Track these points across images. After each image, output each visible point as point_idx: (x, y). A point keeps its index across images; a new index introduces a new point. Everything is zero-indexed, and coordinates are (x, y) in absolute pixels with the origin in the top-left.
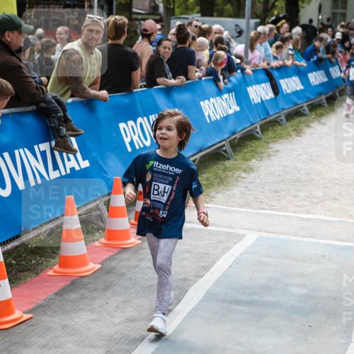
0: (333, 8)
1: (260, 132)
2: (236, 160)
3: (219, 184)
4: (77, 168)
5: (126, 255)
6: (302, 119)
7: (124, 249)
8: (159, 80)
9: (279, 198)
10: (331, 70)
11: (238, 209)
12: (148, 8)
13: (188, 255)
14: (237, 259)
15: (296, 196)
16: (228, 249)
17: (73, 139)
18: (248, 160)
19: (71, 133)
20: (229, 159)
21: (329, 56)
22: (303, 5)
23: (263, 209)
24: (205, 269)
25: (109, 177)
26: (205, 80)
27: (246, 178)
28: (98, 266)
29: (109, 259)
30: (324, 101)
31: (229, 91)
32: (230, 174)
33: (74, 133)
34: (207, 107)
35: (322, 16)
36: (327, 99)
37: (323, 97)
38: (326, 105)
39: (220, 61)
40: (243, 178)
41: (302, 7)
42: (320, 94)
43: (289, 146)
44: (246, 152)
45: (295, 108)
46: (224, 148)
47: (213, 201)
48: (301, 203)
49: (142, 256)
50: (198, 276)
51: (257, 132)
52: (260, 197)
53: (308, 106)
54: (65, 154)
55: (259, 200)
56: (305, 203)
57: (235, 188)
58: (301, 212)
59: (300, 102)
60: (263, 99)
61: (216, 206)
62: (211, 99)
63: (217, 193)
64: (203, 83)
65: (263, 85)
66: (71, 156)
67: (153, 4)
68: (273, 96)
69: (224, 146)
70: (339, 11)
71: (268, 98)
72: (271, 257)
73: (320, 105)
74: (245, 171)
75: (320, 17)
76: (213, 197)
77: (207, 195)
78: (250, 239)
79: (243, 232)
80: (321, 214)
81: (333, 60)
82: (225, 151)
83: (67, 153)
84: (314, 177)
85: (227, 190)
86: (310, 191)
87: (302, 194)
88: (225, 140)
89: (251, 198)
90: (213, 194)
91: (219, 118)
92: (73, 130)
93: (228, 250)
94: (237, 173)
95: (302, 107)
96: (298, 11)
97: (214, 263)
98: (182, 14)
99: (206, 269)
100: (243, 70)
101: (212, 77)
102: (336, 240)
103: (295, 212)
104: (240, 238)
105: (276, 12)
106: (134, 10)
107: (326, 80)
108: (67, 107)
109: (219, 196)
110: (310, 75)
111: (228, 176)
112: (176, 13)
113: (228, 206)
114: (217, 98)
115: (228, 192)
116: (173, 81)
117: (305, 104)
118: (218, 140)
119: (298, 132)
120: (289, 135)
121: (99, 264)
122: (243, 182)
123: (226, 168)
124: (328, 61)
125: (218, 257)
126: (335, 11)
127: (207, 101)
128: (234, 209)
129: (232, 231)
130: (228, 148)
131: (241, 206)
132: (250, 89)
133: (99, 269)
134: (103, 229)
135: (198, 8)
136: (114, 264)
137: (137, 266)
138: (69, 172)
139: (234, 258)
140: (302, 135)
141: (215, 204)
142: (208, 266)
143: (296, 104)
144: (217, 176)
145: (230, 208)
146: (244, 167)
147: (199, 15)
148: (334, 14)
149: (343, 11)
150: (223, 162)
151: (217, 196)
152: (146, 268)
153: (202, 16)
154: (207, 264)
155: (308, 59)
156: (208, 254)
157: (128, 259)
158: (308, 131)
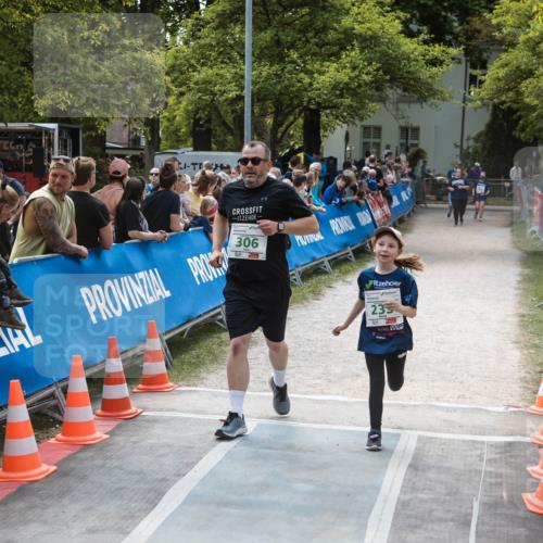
3: (212, 362)
4: (27, 346)
6: (323, 277)
7: (87, 446)
8: (131, 233)
10: (358, 214)
17: (20, 310)
19: (16, 302)
21: (356, 197)
26: (193, 231)
30: (351, 254)
33: (21, 302)
34: (196, 266)
36: (354, 251)
37: (349, 249)
38: (353, 259)
42: (345, 246)
43: (304, 312)
45: (314, 263)
46: (220, 317)
53: (329, 261)
54: (9, 330)
56: (318, 381)
59: (318, 257)
61: (207, 389)
63: (209, 372)
64: (191, 236)
66: (18, 332)
67: (133, 136)
69: (219, 314)
70: (372, 140)
73: (346, 260)
75: (347, 149)
80: (338, 394)
81: (362, 202)
83: (13, 329)
84: (333, 350)
88: (220, 307)
91: (212, 279)
92: (19, 298)
95: (323, 262)
98: (171, 148)
105: (292, 143)
107: (352, 227)
108: (11, 270)
109: (212, 376)
110: (332, 222)
112: (161, 148)
116: (149, 234)
117: (326, 259)
119: (316, 294)
120: (305, 298)
121: (54, 465)
124: (354, 204)
127: (196, 258)
133: (54, 472)
134: (61, 423)
135: (190, 141)
138: (18, 350)
140: (321, 298)
143: (314, 259)
144: (210, 352)
148: (365, 144)
153: (196, 149)
155: (328, 202)
158: (329, 292)
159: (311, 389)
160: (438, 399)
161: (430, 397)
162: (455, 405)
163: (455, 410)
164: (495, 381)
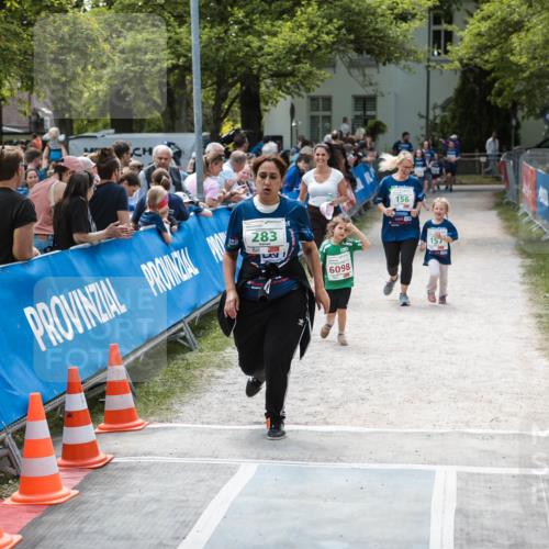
0: (312, 110)
2: (201, 351)
3: (182, 390)
5: (58, 516)
7: (53, 507)
8: (76, 237)
11: (219, 427)
12: (27, 124)
13: (154, 506)
14: (232, 504)
15: (304, 400)
16: (216, 490)
18: (220, 350)
20: (191, 350)
22: (267, 108)
24: (186, 526)
25: (15, 393)
27: (222, 377)
28: (17, 538)
29: (33, 524)
32: (197, 373)
35: (297, 122)
39: (159, 200)
40: (218, 377)
41: (265, 110)
44: (214, 338)
46: (182, 334)
47: (178, 417)
48: (312, 410)
49: (84, 515)
50: (178, 538)
52: (250, 405)
55: (249, 410)
56: (318, 409)
57: (208, 395)
58: (315, 424)
61: (184, 425)
62: (157, 260)
63: (183, 404)
67: (34, 118)
69: (181, 330)
70: (321, 113)
72: (282, 496)
74: (219, 366)
75: (294, 124)
76: (177, 412)
77: (167, 409)
79: (235, 461)
80: (345, 424)
82: (184, 338)
84: (324, 367)
85: (197, 398)
86: (323, 389)
87: (311, 396)
88: (182, 321)
89: (236, 408)
90: (176, 407)
91: (170, 287)
93: (217, 493)
94: (208, 372)
96: (260, 118)
97: (198, 515)
99: (187, 525)
100: (198, 212)
102: (376, 461)
103: (306, 424)
104: (231, 471)
106: (5, 129)
109: (186, 408)
111: (195, 377)
113: (203, 423)
114: (165, 257)
115: (199, 403)
118: (173, 322)
121: (19, 533)
122: (220, 384)
123: (188, 364)
125: (204, 506)
126: (315, 113)
127: (150, 264)
128: (214, 427)
129: (216, 461)
130: (188, 333)
131: (223, 422)
132: (211, 241)
133: (20, 542)
134: (17, 477)
136: (41, 531)
137: (79, 532)
139: (228, 505)
141: (183, 422)
142: (190, 521)
144: (177, 377)
145: (205, 426)
146: (216, 360)
147: (112, 131)
149: (327, 113)
150: (182, 356)
151: (183, 409)
152: (95, 532)
156: (187, 501)
157: (64, 522)
159: (310, 419)
160: (467, 424)
161: (457, 422)
162: (490, 431)
163: (492, 437)
164: (530, 398)
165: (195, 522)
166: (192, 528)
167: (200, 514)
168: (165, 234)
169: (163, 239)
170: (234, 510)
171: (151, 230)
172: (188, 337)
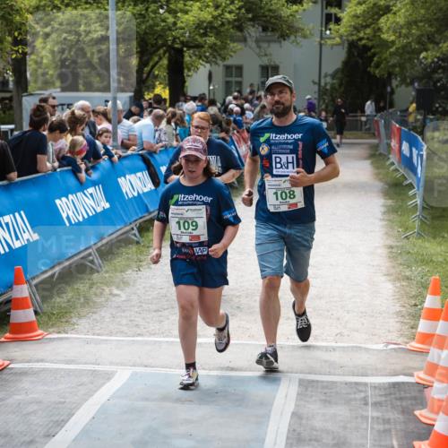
0: (227, 76)
1: (137, 234)
2: (106, 272)
9: (161, 318)
11: (106, 338)
13: (35, 407)
14: (102, 406)
16: (92, 393)
20: (97, 272)
22: (190, 74)
23: (139, 335)
24: (58, 425)
27: (119, 295)
31: (94, 184)
32: (98, 291)
34: (65, 207)
35: (214, 86)
39: (77, 148)
40: (116, 295)
44: (119, 262)
46: (91, 258)
47: (74, 329)
50: (49, 436)
51: (135, 235)
52: (137, 319)
55: (135, 323)
57: (104, 310)
60: (141, 192)
62: (70, 196)
63: (80, 317)
64: (58, 176)
65: (139, 174)
68: (153, 188)
69: (90, 254)
71: (146, 190)
74: (118, 286)
75: (211, 88)
76: (74, 324)
77: (67, 322)
78: (122, 377)
79: (113, 368)
81: (228, 139)
82: (92, 262)
85: (94, 313)
88: (90, 247)
89: (124, 322)
90: (74, 320)
91: (81, 219)
97: (71, 415)
99: (60, 424)
101: (70, 168)
102: (233, 369)
104: (108, 376)
109: (83, 321)
111: (96, 295)
113: (94, 334)
114: (79, 194)
115: (95, 316)
122: (115, 301)
123: (93, 284)
125: (78, 406)
126: (229, 79)
127: (64, 199)
128: (103, 337)
129: (97, 368)
130: (95, 257)
131: (112, 334)
132: (121, 181)
139: (98, 407)
142: (63, 421)
144: (81, 294)
145: (96, 337)
146: (117, 280)
149: (239, 79)
151: (80, 322)
154: (62, 418)
156: (64, 402)
165: (68, 421)
166: (62, 427)
167: (73, 414)
168: (79, 174)
169: (78, 179)
170: (103, 411)
171: (66, 171)
172: (96, 261)
